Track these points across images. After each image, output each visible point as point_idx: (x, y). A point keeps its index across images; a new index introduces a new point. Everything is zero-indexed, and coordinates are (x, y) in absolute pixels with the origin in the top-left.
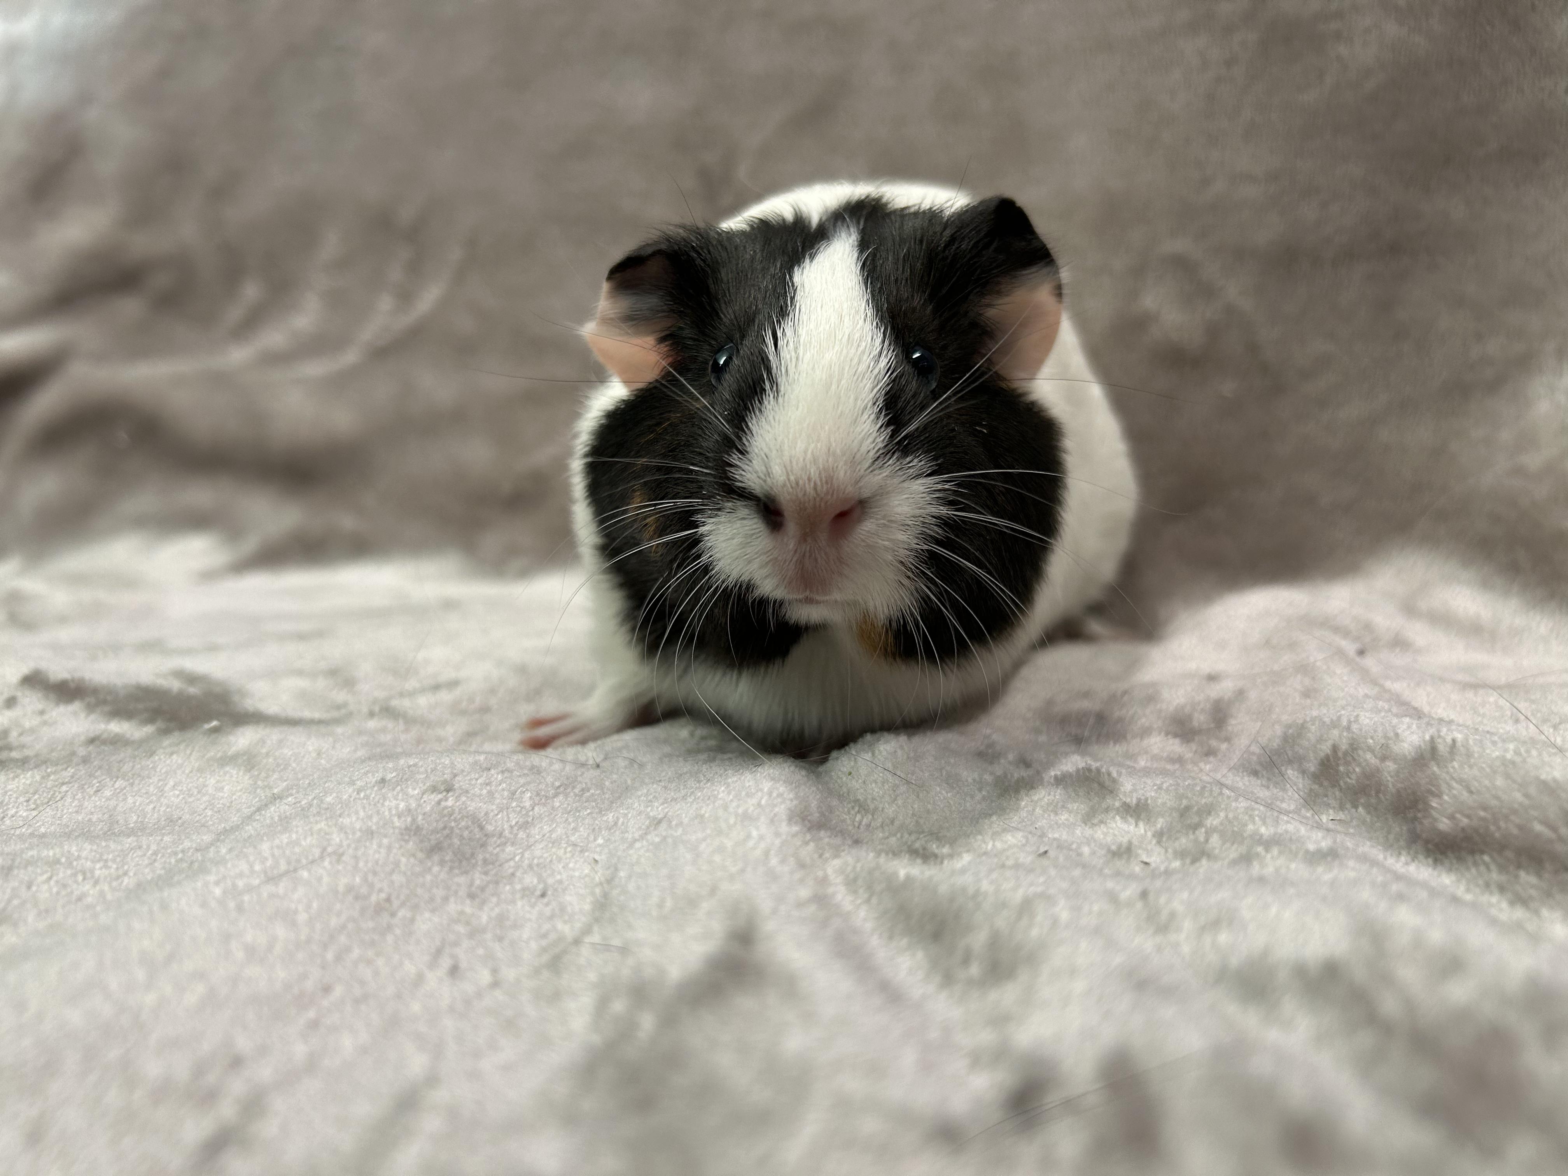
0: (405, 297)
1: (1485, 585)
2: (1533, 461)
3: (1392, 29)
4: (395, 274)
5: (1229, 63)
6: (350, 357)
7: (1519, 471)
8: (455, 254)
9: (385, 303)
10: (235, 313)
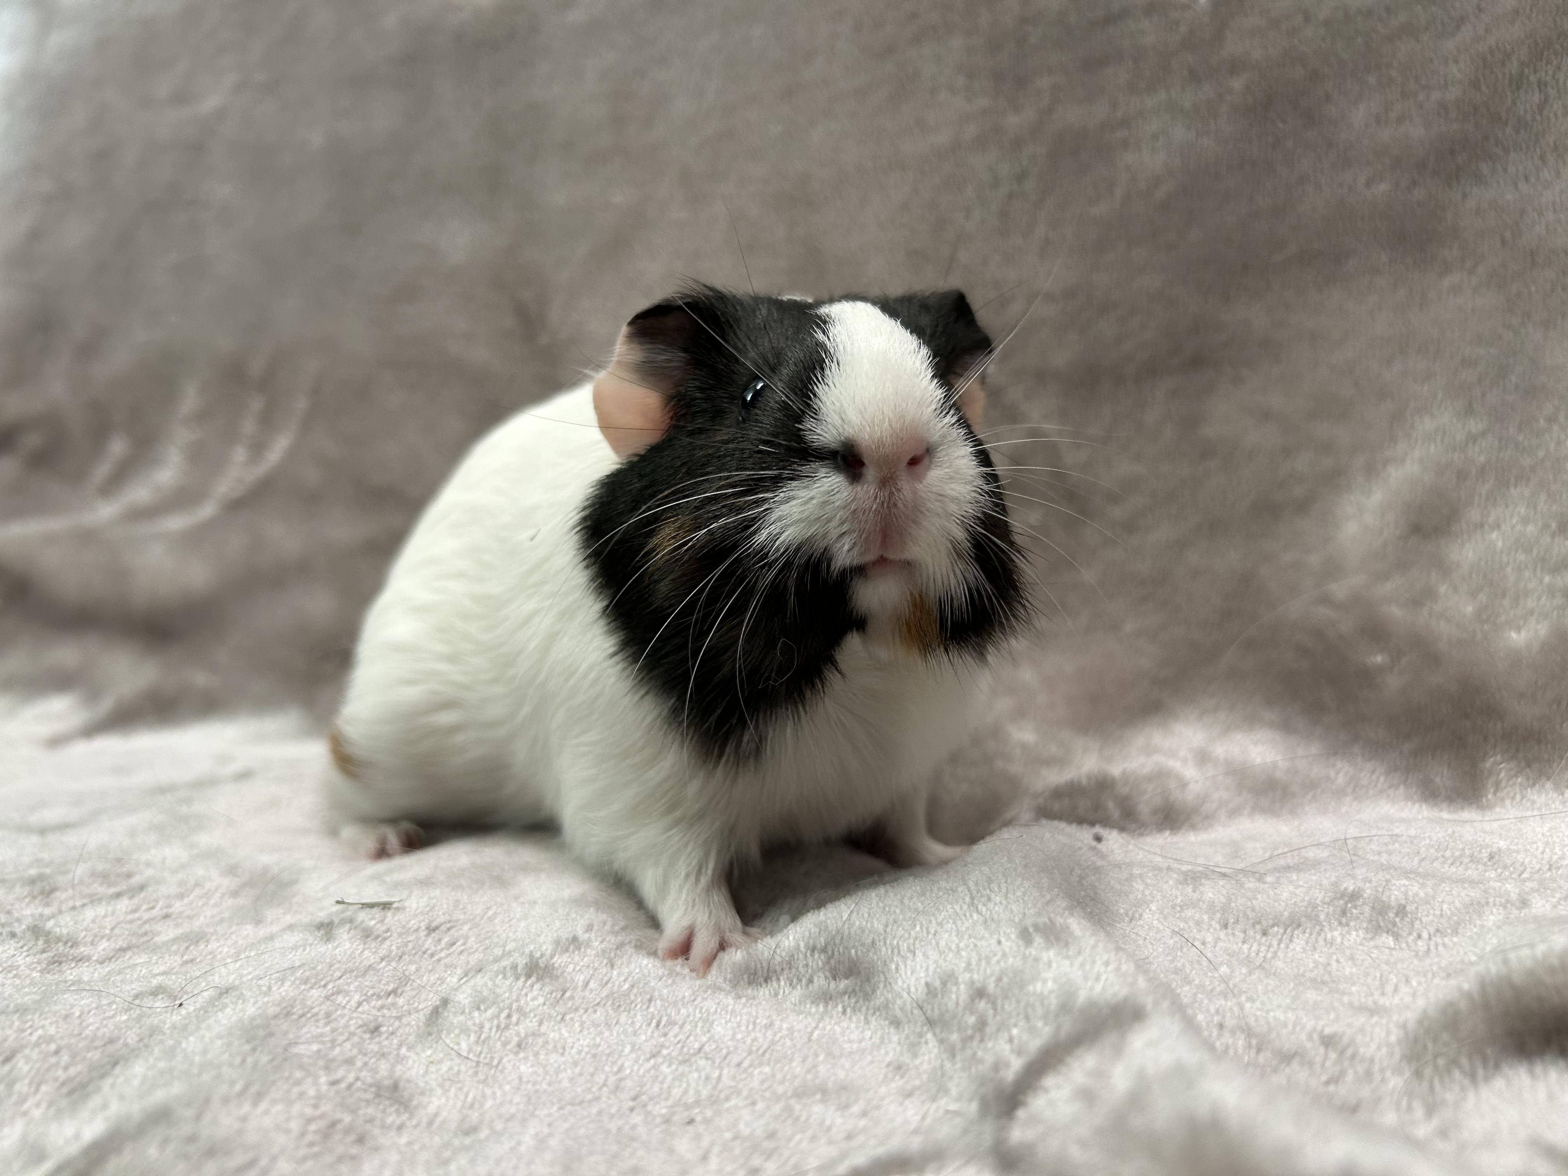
0: (258, 448)
1: (1286, 727)
2: (1340, 590)
3: (1180, 133)
4: (249, 426)
5: (1021, 177)
6: (207, 510)
7: (1326, 600)
8: (301, 404)
9: (240, 454)
10: (102, 470)
